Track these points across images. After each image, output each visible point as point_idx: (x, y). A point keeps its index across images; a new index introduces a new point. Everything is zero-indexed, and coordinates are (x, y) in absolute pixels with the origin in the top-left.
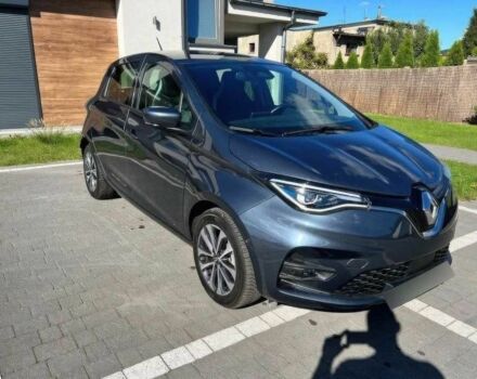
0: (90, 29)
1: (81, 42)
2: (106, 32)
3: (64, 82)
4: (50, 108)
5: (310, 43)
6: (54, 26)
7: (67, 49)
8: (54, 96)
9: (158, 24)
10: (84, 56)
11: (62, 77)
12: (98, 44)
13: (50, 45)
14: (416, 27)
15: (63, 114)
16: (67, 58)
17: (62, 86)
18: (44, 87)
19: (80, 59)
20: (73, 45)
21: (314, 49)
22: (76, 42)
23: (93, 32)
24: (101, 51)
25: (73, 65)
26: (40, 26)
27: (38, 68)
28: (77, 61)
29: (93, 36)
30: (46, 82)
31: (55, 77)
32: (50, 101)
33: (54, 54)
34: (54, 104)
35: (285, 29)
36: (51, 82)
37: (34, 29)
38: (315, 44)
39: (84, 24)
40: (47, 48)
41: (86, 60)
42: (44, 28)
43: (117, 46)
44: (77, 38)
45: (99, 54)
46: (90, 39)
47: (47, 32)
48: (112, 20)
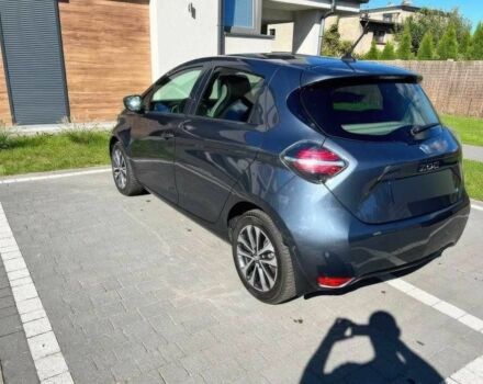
0: (120, 16)
1: (111, 31)
2: (137, 20)
3: (91, 74)
4: (77, 102)
5: (334, 30)
6: (83, 13)
7: (96, 38)
8: (82, 90)
9: (193, 11)
10: (114, 46)
11: (91, 68)
12: (129, 33)
13: (79, 33)
14: (448, 15)
15: (90, 109)
16: (96, 49)
17: (89, 78)
18: (72, 79)
19: (110, 50)
20: (103, 34)
21: (338, 36)
22: (106, 31)
23: (124, 20)
24: (132, 40)
25: (102, 55)
26: (68, 12)
27: (66, 59)
28: (106, 51)
29: (123, 24)
30: (74, 74)
31: (83, 69)
32: (78, 95)
33: (83, 44)
34: (81, 98)
35: (323, 17)
36: (79, 74)
37: (62, 16)
38: (340, 31)
39: (116, 11)
40: (75, 37)
41: (116, 51)
42: (72, 15)
43: (149, 35)
44: (108, 26)
45: (130, 44)
46: (121, 27)
47: (76, 19)
48: (144, 6)
